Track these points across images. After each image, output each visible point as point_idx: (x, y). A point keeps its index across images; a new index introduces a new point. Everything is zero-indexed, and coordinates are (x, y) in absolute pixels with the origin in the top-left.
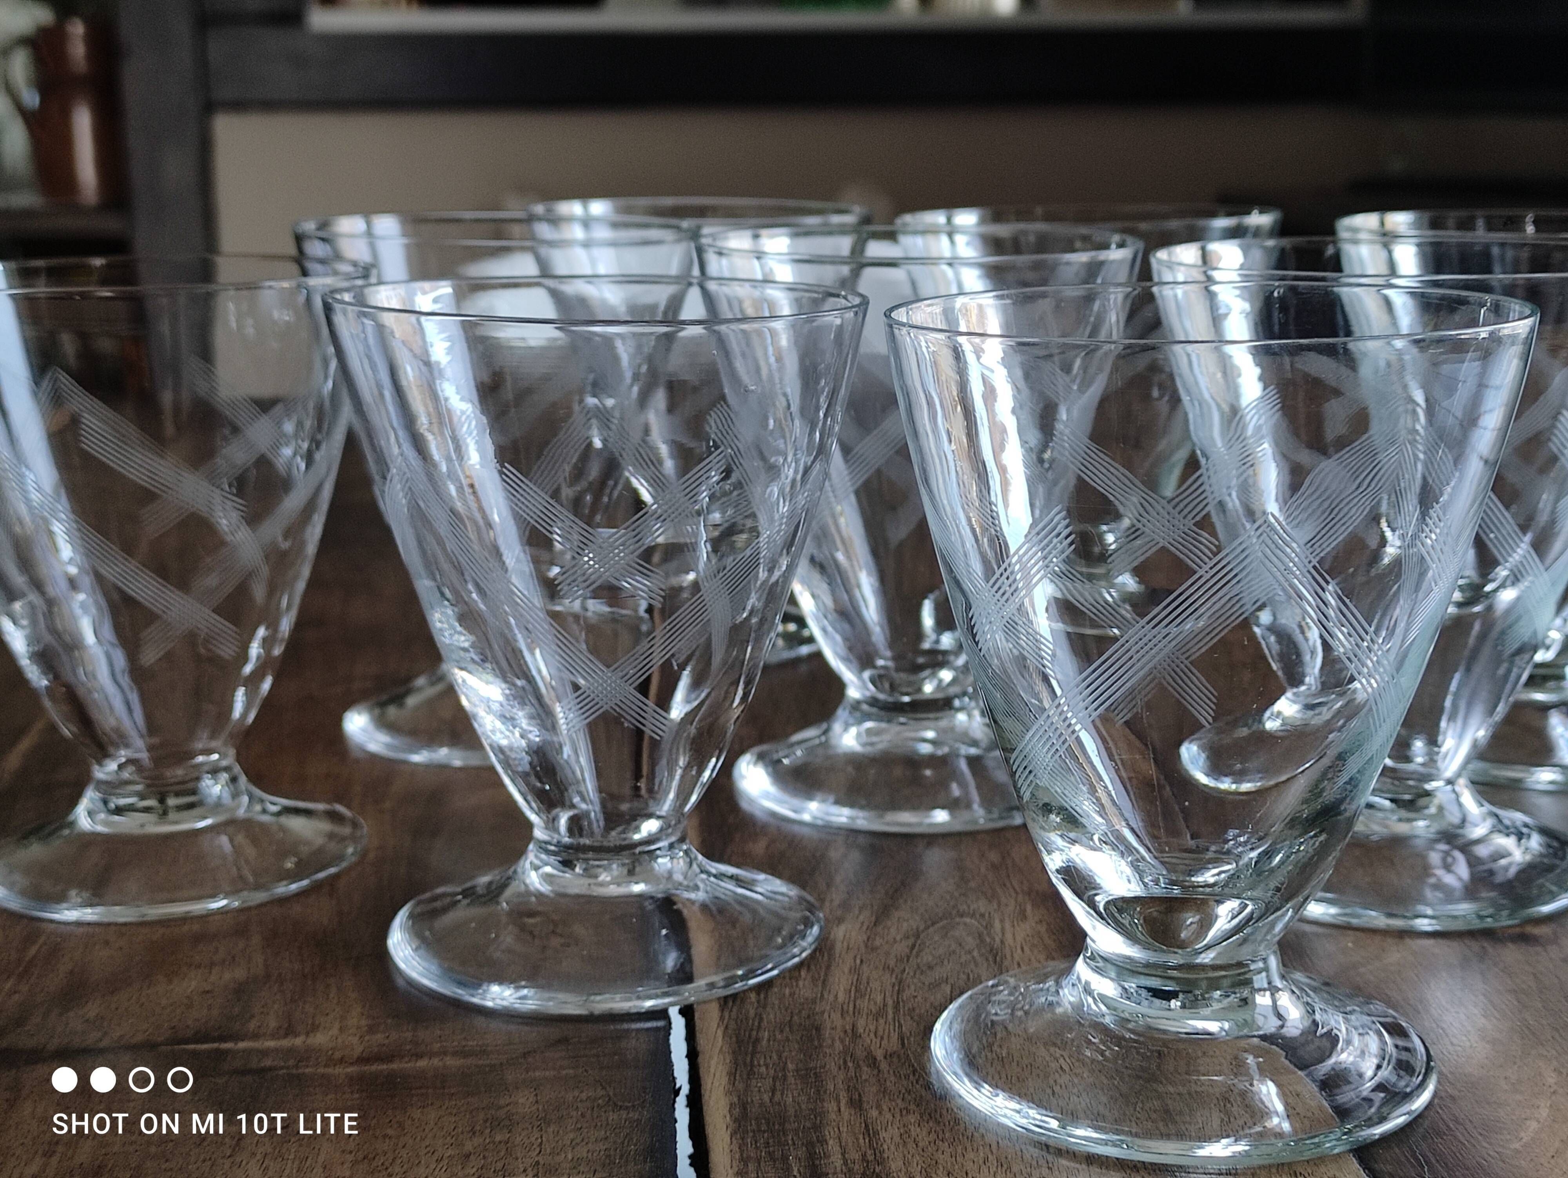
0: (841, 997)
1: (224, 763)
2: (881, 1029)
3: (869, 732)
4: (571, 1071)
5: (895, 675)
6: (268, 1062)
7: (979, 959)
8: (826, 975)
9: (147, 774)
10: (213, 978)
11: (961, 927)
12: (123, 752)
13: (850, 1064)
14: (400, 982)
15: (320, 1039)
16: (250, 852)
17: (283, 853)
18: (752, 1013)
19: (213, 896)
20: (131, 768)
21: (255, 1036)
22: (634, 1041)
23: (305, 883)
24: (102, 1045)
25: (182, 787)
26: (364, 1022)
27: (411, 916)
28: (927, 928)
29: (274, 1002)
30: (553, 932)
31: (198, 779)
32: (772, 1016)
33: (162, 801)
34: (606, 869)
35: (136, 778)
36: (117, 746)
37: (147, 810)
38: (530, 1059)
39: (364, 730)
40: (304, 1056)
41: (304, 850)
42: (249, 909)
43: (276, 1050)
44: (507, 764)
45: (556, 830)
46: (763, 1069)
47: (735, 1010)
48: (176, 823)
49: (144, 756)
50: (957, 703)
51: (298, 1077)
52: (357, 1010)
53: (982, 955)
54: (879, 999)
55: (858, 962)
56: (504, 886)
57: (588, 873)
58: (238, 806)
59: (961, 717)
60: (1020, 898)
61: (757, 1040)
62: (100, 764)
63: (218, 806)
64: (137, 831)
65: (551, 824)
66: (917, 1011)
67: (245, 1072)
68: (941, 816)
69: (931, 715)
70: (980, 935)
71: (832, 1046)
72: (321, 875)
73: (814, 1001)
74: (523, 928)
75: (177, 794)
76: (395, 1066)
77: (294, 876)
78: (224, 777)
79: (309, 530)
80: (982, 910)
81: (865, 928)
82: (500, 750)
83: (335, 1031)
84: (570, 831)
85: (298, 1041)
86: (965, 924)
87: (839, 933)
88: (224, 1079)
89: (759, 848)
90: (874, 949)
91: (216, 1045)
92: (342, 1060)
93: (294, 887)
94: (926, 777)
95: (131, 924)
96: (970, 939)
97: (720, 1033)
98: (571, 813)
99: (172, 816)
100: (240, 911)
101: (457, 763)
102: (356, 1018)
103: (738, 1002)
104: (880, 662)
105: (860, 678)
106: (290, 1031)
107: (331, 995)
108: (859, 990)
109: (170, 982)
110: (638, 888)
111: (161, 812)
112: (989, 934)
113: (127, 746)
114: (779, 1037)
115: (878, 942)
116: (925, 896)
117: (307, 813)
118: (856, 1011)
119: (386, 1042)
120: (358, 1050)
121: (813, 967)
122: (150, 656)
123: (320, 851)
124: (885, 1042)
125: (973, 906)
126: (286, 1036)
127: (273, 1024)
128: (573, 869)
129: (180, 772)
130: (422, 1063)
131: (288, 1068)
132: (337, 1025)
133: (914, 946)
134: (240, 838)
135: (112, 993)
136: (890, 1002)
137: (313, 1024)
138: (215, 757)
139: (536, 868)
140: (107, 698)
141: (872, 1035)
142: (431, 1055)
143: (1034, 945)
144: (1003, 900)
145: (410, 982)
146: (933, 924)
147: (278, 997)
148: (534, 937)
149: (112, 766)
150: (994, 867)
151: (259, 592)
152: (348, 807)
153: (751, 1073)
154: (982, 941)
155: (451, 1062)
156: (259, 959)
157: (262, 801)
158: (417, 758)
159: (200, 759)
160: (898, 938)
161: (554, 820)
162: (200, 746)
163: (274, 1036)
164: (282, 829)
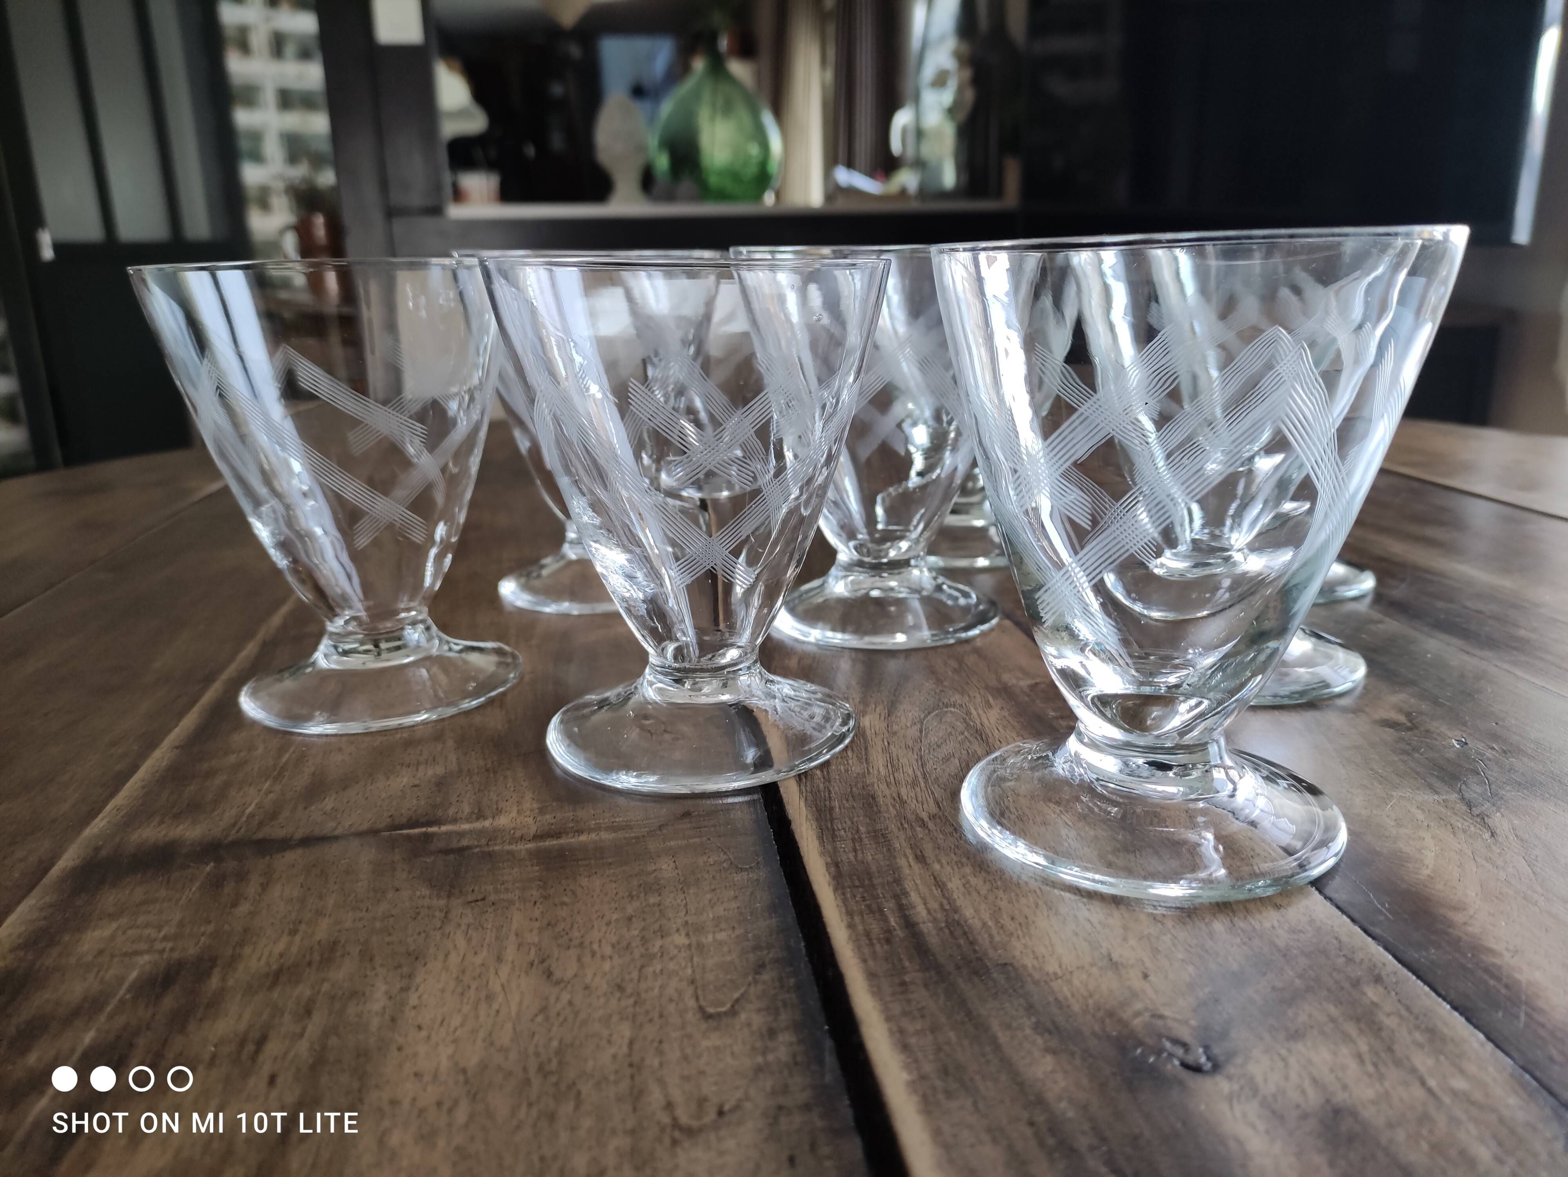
0: (883, 772)
1: (420, 618)
2: (919, 794)
3: (852, 582)
4: (697, 840)
5: (870, 545)
6: (465, 843)
7: (971, 739)
8: (866, 754)
9: (365, 627)
10: (420, 774)
11: (949, 715)
12: (347, 613)
13: (906, 826)
14: (558, 772)
15: (503, 821)
16: (442, 678)
17: (467, 679)
18: (822, 786)
19: (418, 712)
20: (354, 623)
21: (455, 821)
22: (739, 813)
23: (482, 699)
24: (337, 833)
25: (391, 635)
26: (535, 806)
27: (562, 722)
28: (926, 716)
29: (466, 792)
30: (665, 731)
31: (402, 629)
32: (837, 789)
33: (376, 646)
34: (709, 683)
35: (358, 630)
36: (343, 609)
37: (366, 652)
38: (665, 831)
39: (513, 593)
40: (493, 835)
41: (481, 677)
42: (443, 719)
43: (471, 831)
44: (628, 610)
45: (666, 658)
46: (842, 832)
47: (808, 784)
48: (388, 660)
49: (363, 614)
50: (913, 562)
51: (490, 855)
52: (529, 796)
53: (972, 735)
54: (910, 772)
55: (886, 743)
56: (627, 699)
57: (696, 688)
58: (432, 647)
59: (916, 572)
60: (982, 692)
61: (832, 809)
62: (331, 621)
63: (418, 647)
64: (360, 667)
65: (662, 653)
66: (941, 780)
67: (447, 852)
68: (900, 638)
69: (896, 571)
70: (964, 719)
71: (888, 811)
72: (493, 694)
73: (864, 776)
74: (642, 728)
75: (388, 640)
76: (562, 841)
77: (475, 694)
78: (421, 627)
79: (472, 459)
80: (959, 702)
81: (883, 718)
82: (624, 599)
83: (514, 814)
84: (675, 658)
85: (487, 823)
86: (951, 712)
87: (866, 721)
88: (432, 858)
89: (793, 663)
90: (895, 733)
91: (424, 829)
92: (522, 838)
93: (475, 703)
94: (890, 612)
95: (357, 734)
96: (958, 724)
97: (802, 804)
98: (676, 645)
99: (384, 655)
100: (436, 721)
101: (575, 613)
102: (529, 803)
103: (809, 777)
104: (860, 536)
105: (848, 547)
106: (480, 815)
107: (509, 785)
108: (893, 764)
109: (388, 778)
110: (726, 698)
111: (376, 653)
112: (970, 719)
113: (350, 607)
114: (847, 805)
115: (895, 728)
116: (917, 693)
117: (480, 650)
118: (897, 783)
119: (554, 821)
120: (533, 830)
121: (855, 749)
122: (362, 541)
123: (493, 675)
124: (925, 806)
125: (952, 699)
126: (478, 819)
127: (467, 809)
128: (683, 685)
129: (389, 625)
130: (583, 838)
131: (480, 846)
132: (515, 809)
133: (921, 731)
134: (435, 669)
135: (344, 789)
136: (919, 774)
137: (497, 809)
138: (413, 613)
139: (651, 684)
140: (333, 573)
141: (914, 801)
142: (590, 831)
143: (1004, 727)
144: (972, 694)
145: (566, 772)
146: (929, 713)
147: (468, 788)
148: (652, 734)
149: (340, 622)
150: (955, 671)
151: (439, 498)
152: (508, 644)
153: (834, 837)
154: (968, 725)
155: (605, 836)
156: (453, 758)
157: (448, 642)
158: (548, 610)
159: (403, 615)
160: (908, 725)
161: (663, 649)
162: (402, 606)
163: (468, 820)
164: (466, 662)
